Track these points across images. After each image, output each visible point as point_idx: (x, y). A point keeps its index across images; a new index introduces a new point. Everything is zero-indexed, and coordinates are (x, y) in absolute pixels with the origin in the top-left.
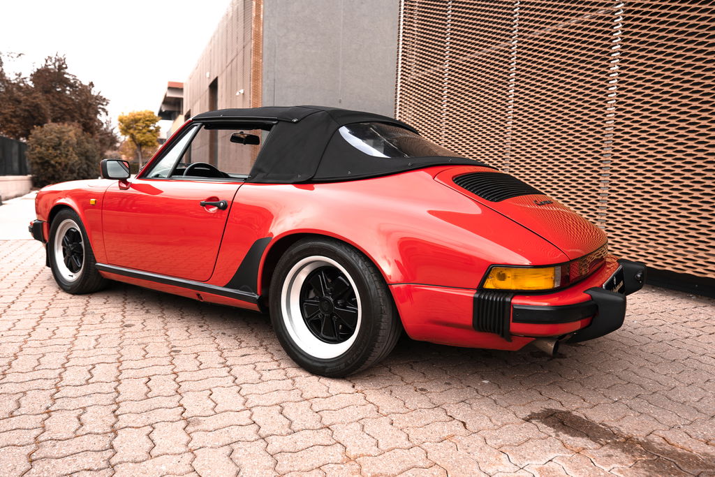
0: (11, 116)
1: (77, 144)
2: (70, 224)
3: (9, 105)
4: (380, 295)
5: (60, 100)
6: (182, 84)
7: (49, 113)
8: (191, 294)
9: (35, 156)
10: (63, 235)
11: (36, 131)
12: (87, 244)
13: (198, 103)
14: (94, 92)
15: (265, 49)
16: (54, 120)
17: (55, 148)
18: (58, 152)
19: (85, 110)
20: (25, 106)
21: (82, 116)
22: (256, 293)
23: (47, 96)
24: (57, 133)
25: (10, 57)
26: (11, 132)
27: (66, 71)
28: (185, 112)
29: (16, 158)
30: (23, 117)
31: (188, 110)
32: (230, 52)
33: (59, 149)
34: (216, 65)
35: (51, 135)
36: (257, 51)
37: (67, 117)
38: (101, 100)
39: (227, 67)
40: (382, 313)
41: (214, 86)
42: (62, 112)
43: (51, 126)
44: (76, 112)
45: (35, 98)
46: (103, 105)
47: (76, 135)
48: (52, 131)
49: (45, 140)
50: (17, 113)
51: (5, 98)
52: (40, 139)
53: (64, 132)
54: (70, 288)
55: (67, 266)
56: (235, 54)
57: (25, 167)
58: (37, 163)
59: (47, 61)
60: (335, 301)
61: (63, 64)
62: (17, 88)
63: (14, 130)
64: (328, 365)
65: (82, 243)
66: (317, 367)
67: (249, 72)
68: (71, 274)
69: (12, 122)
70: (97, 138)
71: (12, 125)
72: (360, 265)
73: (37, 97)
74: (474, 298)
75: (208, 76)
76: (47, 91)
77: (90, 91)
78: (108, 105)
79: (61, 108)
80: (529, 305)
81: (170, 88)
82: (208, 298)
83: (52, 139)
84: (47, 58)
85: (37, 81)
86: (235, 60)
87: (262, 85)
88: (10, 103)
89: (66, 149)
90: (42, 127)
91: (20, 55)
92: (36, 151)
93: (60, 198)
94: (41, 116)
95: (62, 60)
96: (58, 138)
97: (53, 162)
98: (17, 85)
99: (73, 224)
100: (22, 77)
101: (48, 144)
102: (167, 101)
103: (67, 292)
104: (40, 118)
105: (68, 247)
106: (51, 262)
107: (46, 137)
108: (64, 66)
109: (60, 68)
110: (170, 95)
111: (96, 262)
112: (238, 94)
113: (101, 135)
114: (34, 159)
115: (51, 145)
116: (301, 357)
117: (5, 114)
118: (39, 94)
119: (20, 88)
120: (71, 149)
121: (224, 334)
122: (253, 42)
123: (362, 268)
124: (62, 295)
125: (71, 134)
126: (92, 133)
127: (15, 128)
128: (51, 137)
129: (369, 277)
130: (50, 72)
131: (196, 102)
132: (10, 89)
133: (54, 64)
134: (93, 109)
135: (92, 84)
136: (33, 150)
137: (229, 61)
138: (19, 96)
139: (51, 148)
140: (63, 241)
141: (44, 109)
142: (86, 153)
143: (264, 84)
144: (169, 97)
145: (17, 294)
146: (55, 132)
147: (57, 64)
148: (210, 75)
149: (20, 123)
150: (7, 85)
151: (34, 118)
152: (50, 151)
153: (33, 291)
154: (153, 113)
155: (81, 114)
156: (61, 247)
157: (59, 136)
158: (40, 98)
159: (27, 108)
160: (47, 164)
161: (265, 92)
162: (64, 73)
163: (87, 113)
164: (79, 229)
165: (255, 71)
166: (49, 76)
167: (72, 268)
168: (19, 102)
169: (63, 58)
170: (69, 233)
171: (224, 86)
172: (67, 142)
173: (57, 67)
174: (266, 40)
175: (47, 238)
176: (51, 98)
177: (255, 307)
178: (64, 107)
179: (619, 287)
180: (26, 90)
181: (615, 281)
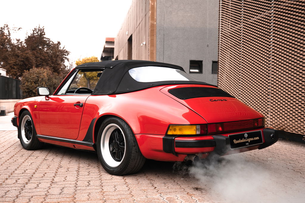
0: (14, 65)
1: (48, 80)
2: (27, 117)
3: (13, 58)
4: (132, 139)
5: (41, 54)
6: (113, 39)
7: (34, 62)
8: (71, 146)
9: (24, 88)
10: (25, 122)
11: (26, 73)
12: (34, 127)
13: (122, 51)
14: (61, 47)
15: (158, 16)
16: (37, 66)
17: (35, 83)
18: (37, 85)
19: (55, 59)
20: (21, 58)
21: (53, 63)
22: (93, 142)
23: (33, 52)
24: (37, 74)
25: (14, 30)
26: (13, 74)
27: (45, 36)
29: (14, 89)
30: (20, 65)
31: (117, 56)
32: (138, 19)
33: (38, 83)
34: (131, 27)
35: (34, 75)
36: (153, 17)
37: (44, 64)
38: (64, 53)
39: (137, 28)
41: (130, 40)
42: (42, 61)
43: (35, 70)
44: (49, 61)
45: (27, 53)
46: (65, 55)
47: (47, 74)
48: (34, 73)
49: (30, 78)
50: (17, 63)
51: (10, 55)
52: (28, 78)
53: (40, 73)
54: (26, 147)
55: (26, 137)
56: (141, 19)
57: (20, 95)
58: (25, 92)
60: (120, 143)
61: (42, 32)
62: (18, 48)
63: (15, 73)
64: (115, 169)
65: (32, 126)
66: (111, 170)
67: (148, 31)
68: (27, 141)
69: (14, 68)
70: (61, 76)
71: (14, 70)
72: (125, 127)
73: (28, 53)
74: (163, 138)
75: (127, 34)
76: (33, 49)
77: (58, 47)
78: (69, 55)
79: (41, 59)
80: (178, 140)
81: (107, 42)
82: (77, 147)
83: (34, 77)
84: (34, 30)
85: (28, 43)
86: (141, 24)
87: (156, 38)
88: (13, 57)
89: (42, 83)
90: (29, 70)
91: (19, 29)
92: (25, 85)
93: (24, 105)
94: (30, 64)
95: (42, 30)
96: (37, 77)
97: (34, 91)
98: (17, 47)
99: (29, 117)
100: (20, 41)
101: (31, 81)
102: (106, 50)
103: (25, 149)
104: (30, 65)
105: (26, 128)
106: (20, 136)
107: (31, 76)
108: (43, 33)
109: (41, 35)
110: (107, 46)
111: (37, 134)
112: (142, 45)
115: (33, 81)
116: (106, 167)
117: (10, 63)
118: (29, 52)
119: (19, 48)
120: (44, 83)
121: (84, 163)
122: (150, 12)
123: (126, 128)
125: (45, 74)
126: (59, 73)
127: (15, 72)
128: (34, 76)
129: (128, 131)
130: (35, 38)
131: (121, 51)
132: (14, 49)
133: (37, 33)
134: (60, 58)
135: (59, 43)
136: (24, 84)
137: (138, 24)
138: (18, 53)
139: (33, 83)
140: (25, 126)
141: (32, 60)
142: (54, 85)
143: (157, 38)
144: (106, 48)
145: (4, 150)
146: (36, 73)
147: (39, 33)
148: (128, 33)
149: (19, 69)
150: (12, 47)
151: (26, 65)
152: (33, 85)
153: (12, 149)
154: (97, 58)
155: (52, 62)
156: (24, 128)
157: (38, 75)
158: (29, 53)
159: (22, 59)
160: (31, 92)
161: (158, 43)
162: (43, 38)
163: (56, 60)
164: (30, 119)
165: (151, 30)
166: (35, 40)
167: (28, 138)
168: (18, 56)
169: (42, 29)
170: (27, 122)
172: (42, 79)
173: (39, 35)
174: (158, 10)
175: (18, 125)
176: (36, 53)
177: (92, 149)
178: (43, 58)
179: (252, 139)
180: (22, 49)
181: (246, 135)
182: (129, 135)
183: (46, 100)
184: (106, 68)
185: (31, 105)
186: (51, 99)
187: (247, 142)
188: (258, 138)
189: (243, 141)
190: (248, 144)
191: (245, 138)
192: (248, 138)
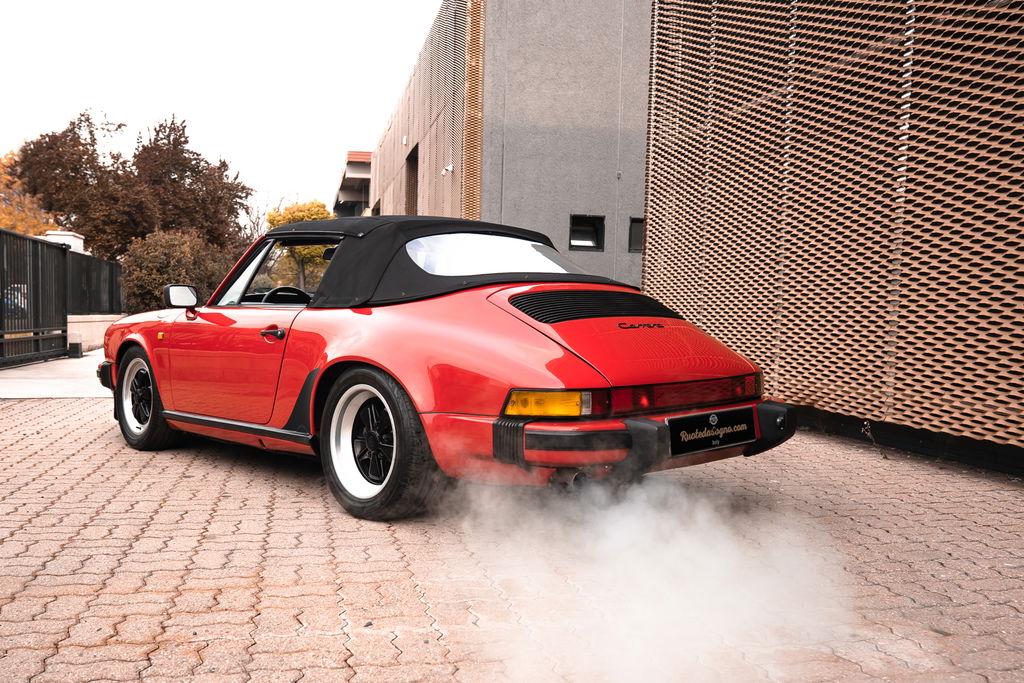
0: (105, 223)
1: (195, 263)
2: (138, 365)
3: (102, 205)
5: (175, 193)
6: (368, 154)
7: (157, 215)
8: (252, 441)
9: (131, 284)
10: (133, 377)
11: (136, 245)
12: (156, 389)
13: (391, 188)
14: (230, 176)
16: (166, 227)
17: (160, 271)
18: (165, 276)
19: (212, 208)
20: (124, 206)
21: (207, 218)
22: (309, 432)
23: (155, 189)
24: (165, 248)
25: (105, 131)
26: (102, 247)
27: (186, 147)
28: (372, 205)
29: (105, 287)
30: (121, 223)
31: (376, 200)
32: (435, 102)
34: (416, 124)
35: (156, 250)
36: (473, 99)
37: (185, 220)
38: (238, 190)
39: (431, 126)
40: (414, 446)
41: (413, 159)
42: (178, 212)
43: (159, 236)
44: (197, 212)
45: (138, 193)
46: (241, 198)
47: (192, 248)
48: (157, 245)
49: (147, 259)
50: (113, 218)
51: (95, 195)
52: (140, 257)
53: (174, 246)
54: (135, 442)
55: (135, 417)
56: (442, 104)
57: (119, 302)
58: (134, 294)
59: (158, 133)
60: (381, 436)
61: (180, 137)
62: (114, 179)
63: (107, 245)
64: (367, 505)
65: (151, 387)
66: (358, 507)
67: (461, 136)
68: (139, 425)
69: (105, 232)
70: (231, 253)
71: (105, 236)
73: (141, 191)
74: (494, 424)
75: (405, 142)
76: (156, 181)
77: (221, 177)
78: (249, 197)
79: (176, 207)
80: (543, 431)
81: (350, 163)
82: (269, 444)
83: (156, 257)
84: (158, 129)
85: (142, 165)
86: (442, 115)
87: (482, 156)
88: (103, 203)
90: (144, 238)
91: (120, 126)
92: (134, 277)
93: (131, 332)
94: (146, 221)
95: (179, 131)
96: (165, 254)
97: (157, 293)
98: (113, 174)
99: (143, 364)
100: (121, 160)
101: (150, 265)
102: (347, 185)
103: (134, 448)
104: (145, 224)
105: (136, 393)
106: (119, 413)
107: (148, 254)
108: (183, 139)
109: (177, 143)
110: (352, 174)
111: (163, 409)
112: (444, 172)
113: (236, 247)
114: (130, 288)
115: (155, 267)
117: (95, 219)
118: (144, 187)
119: (117, 178)
120: (183, 272)
122: (467, 85)
124: (129, 450)
125: (186, 248)
126: (222, 245)
127: (108, 241)
128: (157, 253)
130: (160, 151)
131: (387, 188)
132: (104, 180)
133: (167, 137)
134: (226, 204)
135: (224, 165)
136: (130, 274)
137: (434, 116)
138: (116, 190)
139: (155, 271)
140: (132, 387)
141: (152, 210)
142: (209, 277)
143: (484, 153)
144: (348, 178)
145: (79, 448)
146: (162, 246)
147: (172, 138)
148: (407, 140)
149: (116, 233)
150: (99, 174)
151: (137, 224)
152: (154, 276)
153: (97, 446)
154: (324, 206)
155: (206, 215)
156: (130, 393)
157: (167, 251)
158: (146, 192)
159: (126, 208)
160: (148, 297)
161: (486, 167)
162: (183, 151)
163: (216, 212)
164: (147, 370)
166: (160, 156)
167: (140, 418)
168: (116, 200)
169: (181, 128)
170: (139, 375)
171: (427, 160)
172: (177, 261)
173: (172, 142)
174: (488, 80)
175: (115, 384)
176: (162, 191)
177: (308, 449)
178: (181, 204)
179: (728, 430)
180: (126, 181)
181: (714, 420)
182: (405, 416)
183: (188, 318)
184: (345, 235)
185: (149, 331)
186: (203, 316)
187: (716, 437)
188: (743, 427)
189: (706, 434)
190: (718, 442)
191: (710, 427)
192: (719, 425)
